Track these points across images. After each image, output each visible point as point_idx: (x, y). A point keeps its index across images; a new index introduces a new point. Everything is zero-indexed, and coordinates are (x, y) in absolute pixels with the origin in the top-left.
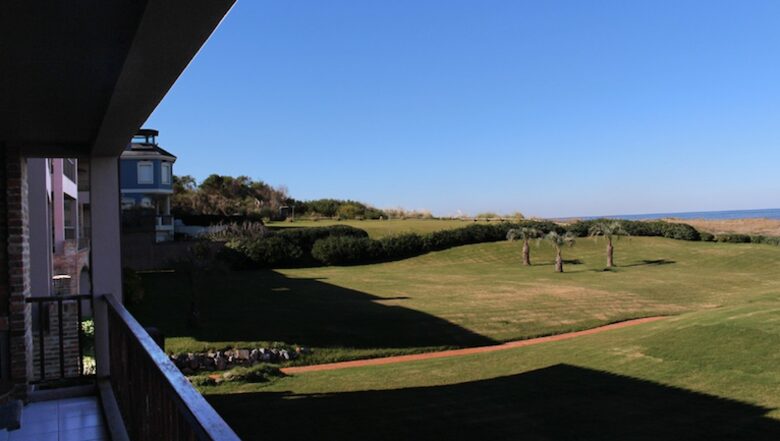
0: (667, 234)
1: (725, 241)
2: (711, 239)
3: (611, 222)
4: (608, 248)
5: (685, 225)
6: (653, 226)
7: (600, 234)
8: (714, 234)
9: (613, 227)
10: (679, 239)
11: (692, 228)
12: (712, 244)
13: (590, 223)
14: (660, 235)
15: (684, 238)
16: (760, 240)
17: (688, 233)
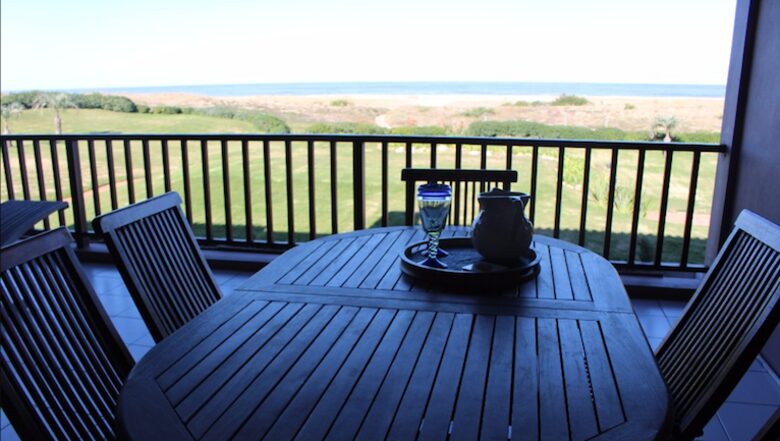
0: (106, 106)
1: (160, 112)
2: (147, 111)
3: (56, 93)
4: (56, 120)
5: (123, 98)
6: (91, 99)
7: (45, 107)
8: (150, 106)
9: (59, 98)
10: (118, 111)
11: (129, 100)
12: (149, 115)
13: (35, 94)
14: (100, 107)
15: (123, 110)
16: (190, 111)
17: (126, 105)
